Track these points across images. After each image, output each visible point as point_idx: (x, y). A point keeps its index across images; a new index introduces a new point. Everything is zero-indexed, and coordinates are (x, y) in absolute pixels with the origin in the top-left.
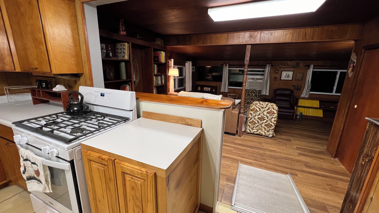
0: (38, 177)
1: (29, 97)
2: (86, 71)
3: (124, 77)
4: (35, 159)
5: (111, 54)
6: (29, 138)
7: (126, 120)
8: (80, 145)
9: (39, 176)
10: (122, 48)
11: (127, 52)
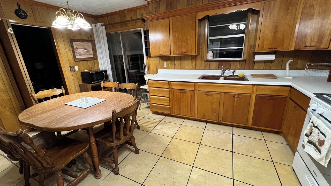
0: (319, 146)
4: (327, 131)
6: (325, 110)
9: (322, 146)
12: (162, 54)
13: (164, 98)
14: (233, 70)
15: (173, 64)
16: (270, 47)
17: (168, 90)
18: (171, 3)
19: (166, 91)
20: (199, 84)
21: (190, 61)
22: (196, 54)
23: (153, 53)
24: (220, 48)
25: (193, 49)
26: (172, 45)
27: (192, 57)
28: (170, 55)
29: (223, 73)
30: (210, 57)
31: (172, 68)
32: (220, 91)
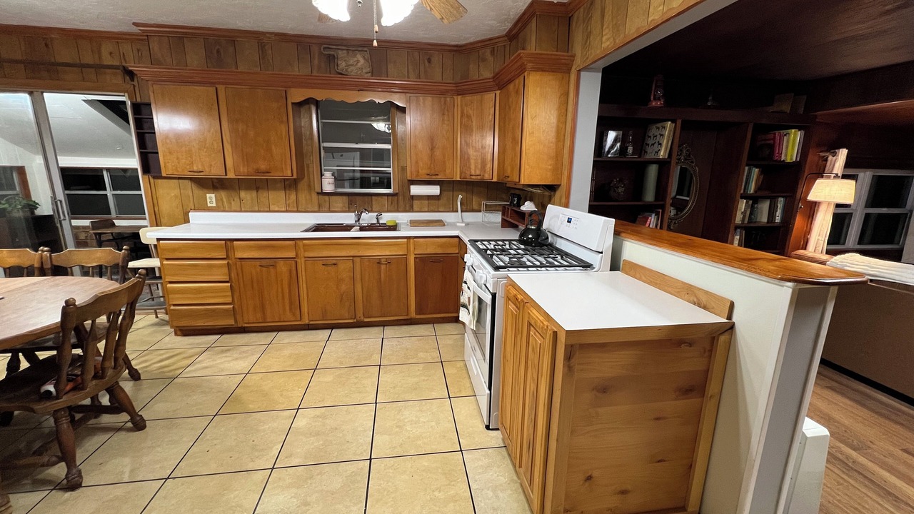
0: (468, 306)
1: (497, 218)
2: (564, 183)
3: (650, 196)
5: (630, 150)
6: (475, 261)
7: (587, 266)
8: (507, 277)
10: (657, 133)
11: (665, 142)
12: (200, 172)
13: (214, 287)
14: (376, 214)
15: (237, 199)
16: (428, 172)
17: (225, 262)
18: (218, 52)
19: (221, 266)
20: (304, 242)
21: (282, 194)
22: (295, 177)
23: (170, 167)
24: (361, 167)
25: (285, 164)
26: (230, 150)
27: (286, 183)
28: (226, 175)
29: (359, 220)
30: (328, 185)
31: (233, 208)
32: (352, 254)
